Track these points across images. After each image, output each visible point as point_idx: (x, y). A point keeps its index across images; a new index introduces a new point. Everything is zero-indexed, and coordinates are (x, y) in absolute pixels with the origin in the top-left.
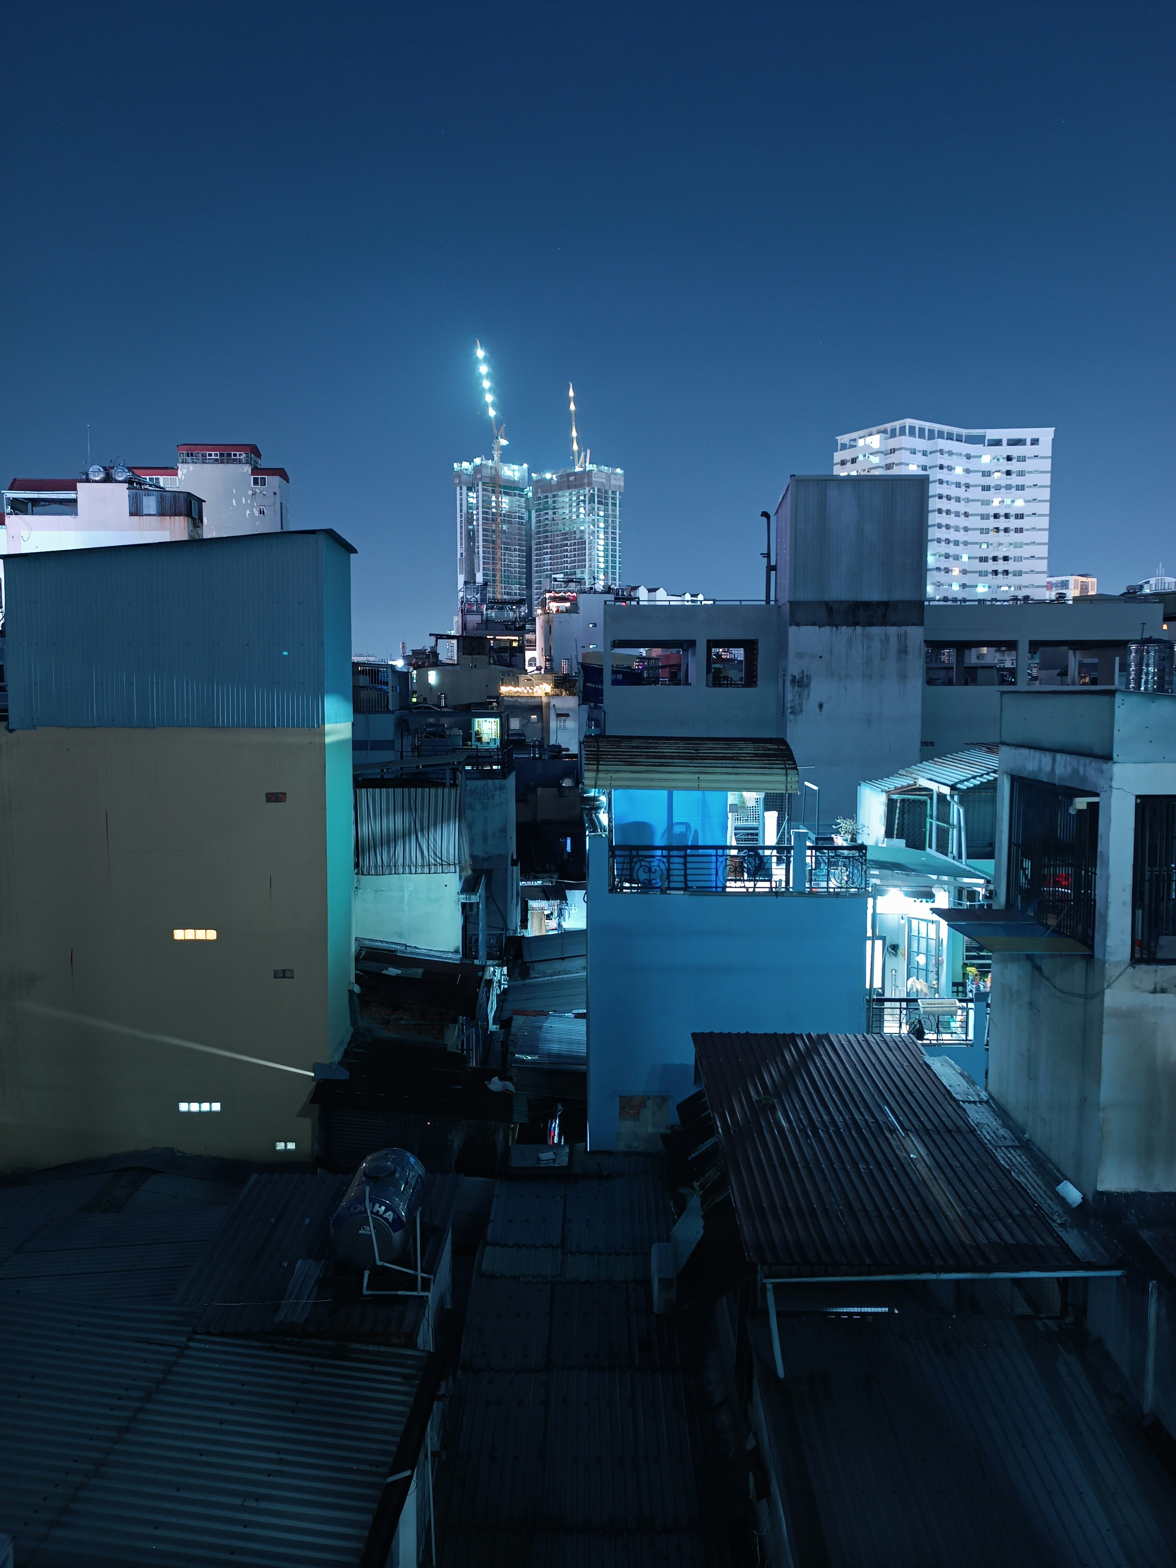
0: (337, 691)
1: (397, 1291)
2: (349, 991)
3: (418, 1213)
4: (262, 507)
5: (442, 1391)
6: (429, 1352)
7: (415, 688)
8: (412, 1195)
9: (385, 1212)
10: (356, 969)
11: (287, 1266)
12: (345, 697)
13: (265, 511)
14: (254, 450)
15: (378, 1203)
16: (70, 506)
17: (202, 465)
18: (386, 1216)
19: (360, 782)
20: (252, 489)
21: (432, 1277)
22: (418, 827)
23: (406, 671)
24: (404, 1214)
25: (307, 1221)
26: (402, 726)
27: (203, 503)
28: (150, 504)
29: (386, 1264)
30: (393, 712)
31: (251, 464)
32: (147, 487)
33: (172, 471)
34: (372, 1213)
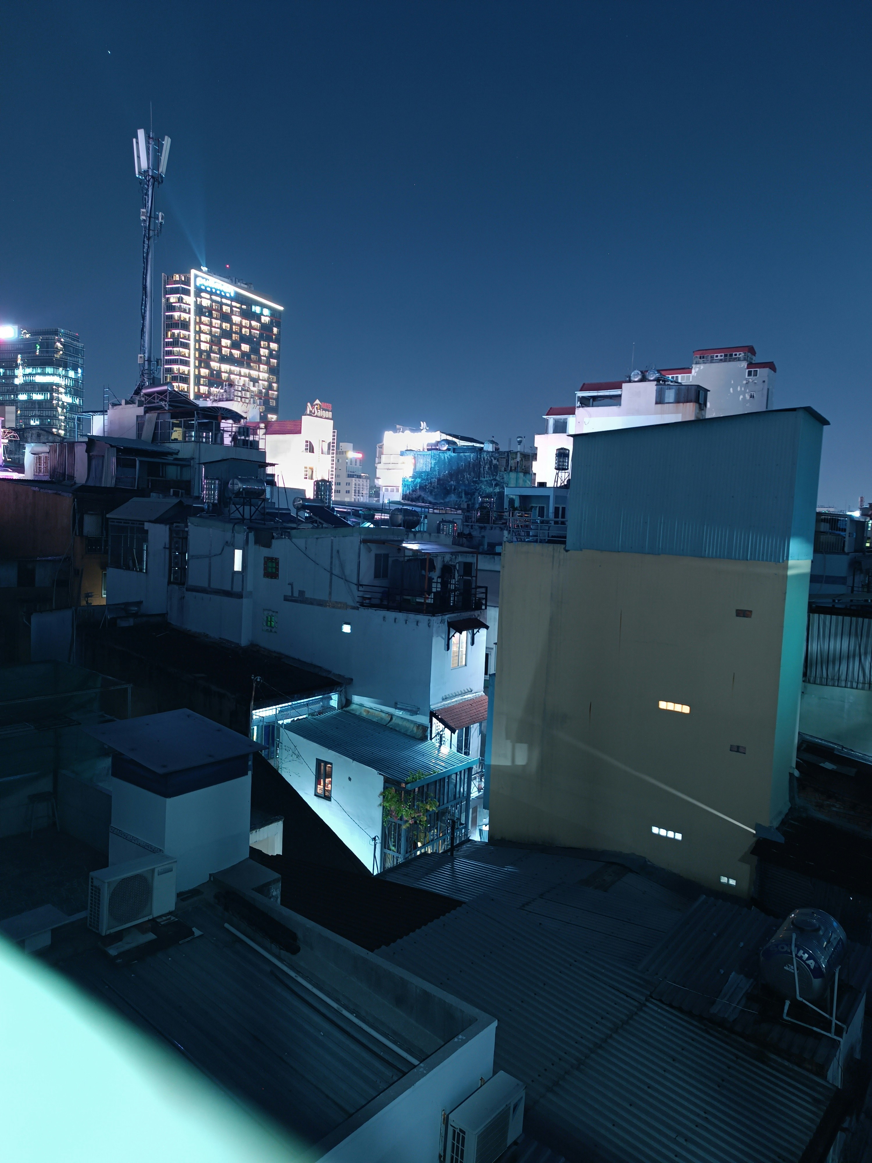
0: (799, 535)
1: (813, 1026)
2: (790, 773)
3: (838, 970)
4: (752, 393)
5: (846, 1125)
6: (837, 1087)
7: (869, 535)
8: (833, 953)
9: (808, 959)
10: (797, 757)
11: (723, 973)
12: (808, 540)
13: (755, 396)
14: (751, 350)
15: (803, 950)
16: (616, 400)
17: (710, 364)
18: (808, 962)
19: (813, 608)
20: (746, 379)
21: (844, 1026)
22: (862, 651)
23: (864, 520)
24: (824, 966)
25: (742, 944)
26: (855, 566)
27: (708, 392)
28: (670, 395)
29: (804, 1001)
30: (848, 554)
31: (747, 360)
32: (670, 383)
33: (687, 370)
34: (796, 956)
